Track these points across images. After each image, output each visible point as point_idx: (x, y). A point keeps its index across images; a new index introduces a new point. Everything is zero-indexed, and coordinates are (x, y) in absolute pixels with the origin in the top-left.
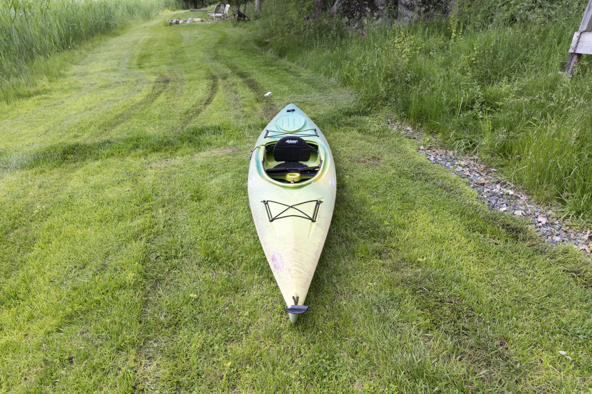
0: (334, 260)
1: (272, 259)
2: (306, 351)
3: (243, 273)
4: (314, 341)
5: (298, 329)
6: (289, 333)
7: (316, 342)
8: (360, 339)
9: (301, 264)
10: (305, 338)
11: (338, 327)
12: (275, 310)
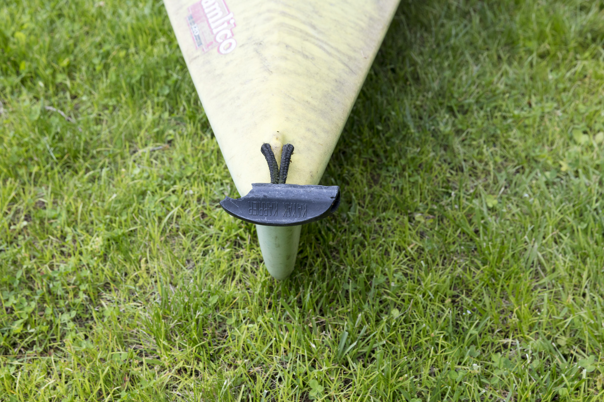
0: (441, 63)
1: (191, 17)
2: (332, 393)
3: (106, 107)
4: (367, 350)
5: (300, 302)
6: (260, 319)
7: (378, 354)
8: (563, 341)
9: (314, 27)
10: (329, 337)
11: (469, 293)
12: (212, 230)
